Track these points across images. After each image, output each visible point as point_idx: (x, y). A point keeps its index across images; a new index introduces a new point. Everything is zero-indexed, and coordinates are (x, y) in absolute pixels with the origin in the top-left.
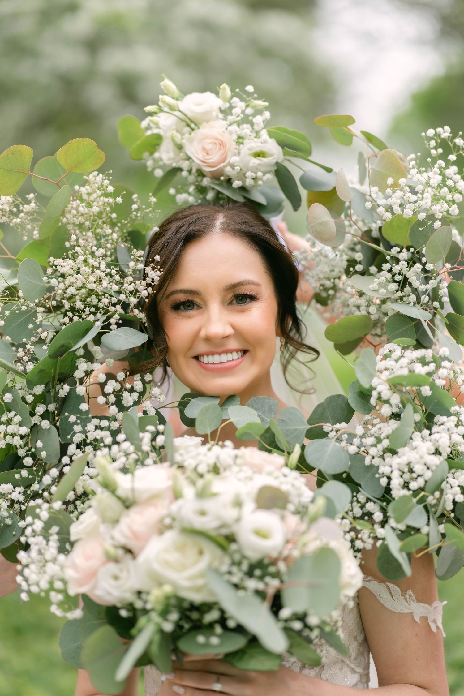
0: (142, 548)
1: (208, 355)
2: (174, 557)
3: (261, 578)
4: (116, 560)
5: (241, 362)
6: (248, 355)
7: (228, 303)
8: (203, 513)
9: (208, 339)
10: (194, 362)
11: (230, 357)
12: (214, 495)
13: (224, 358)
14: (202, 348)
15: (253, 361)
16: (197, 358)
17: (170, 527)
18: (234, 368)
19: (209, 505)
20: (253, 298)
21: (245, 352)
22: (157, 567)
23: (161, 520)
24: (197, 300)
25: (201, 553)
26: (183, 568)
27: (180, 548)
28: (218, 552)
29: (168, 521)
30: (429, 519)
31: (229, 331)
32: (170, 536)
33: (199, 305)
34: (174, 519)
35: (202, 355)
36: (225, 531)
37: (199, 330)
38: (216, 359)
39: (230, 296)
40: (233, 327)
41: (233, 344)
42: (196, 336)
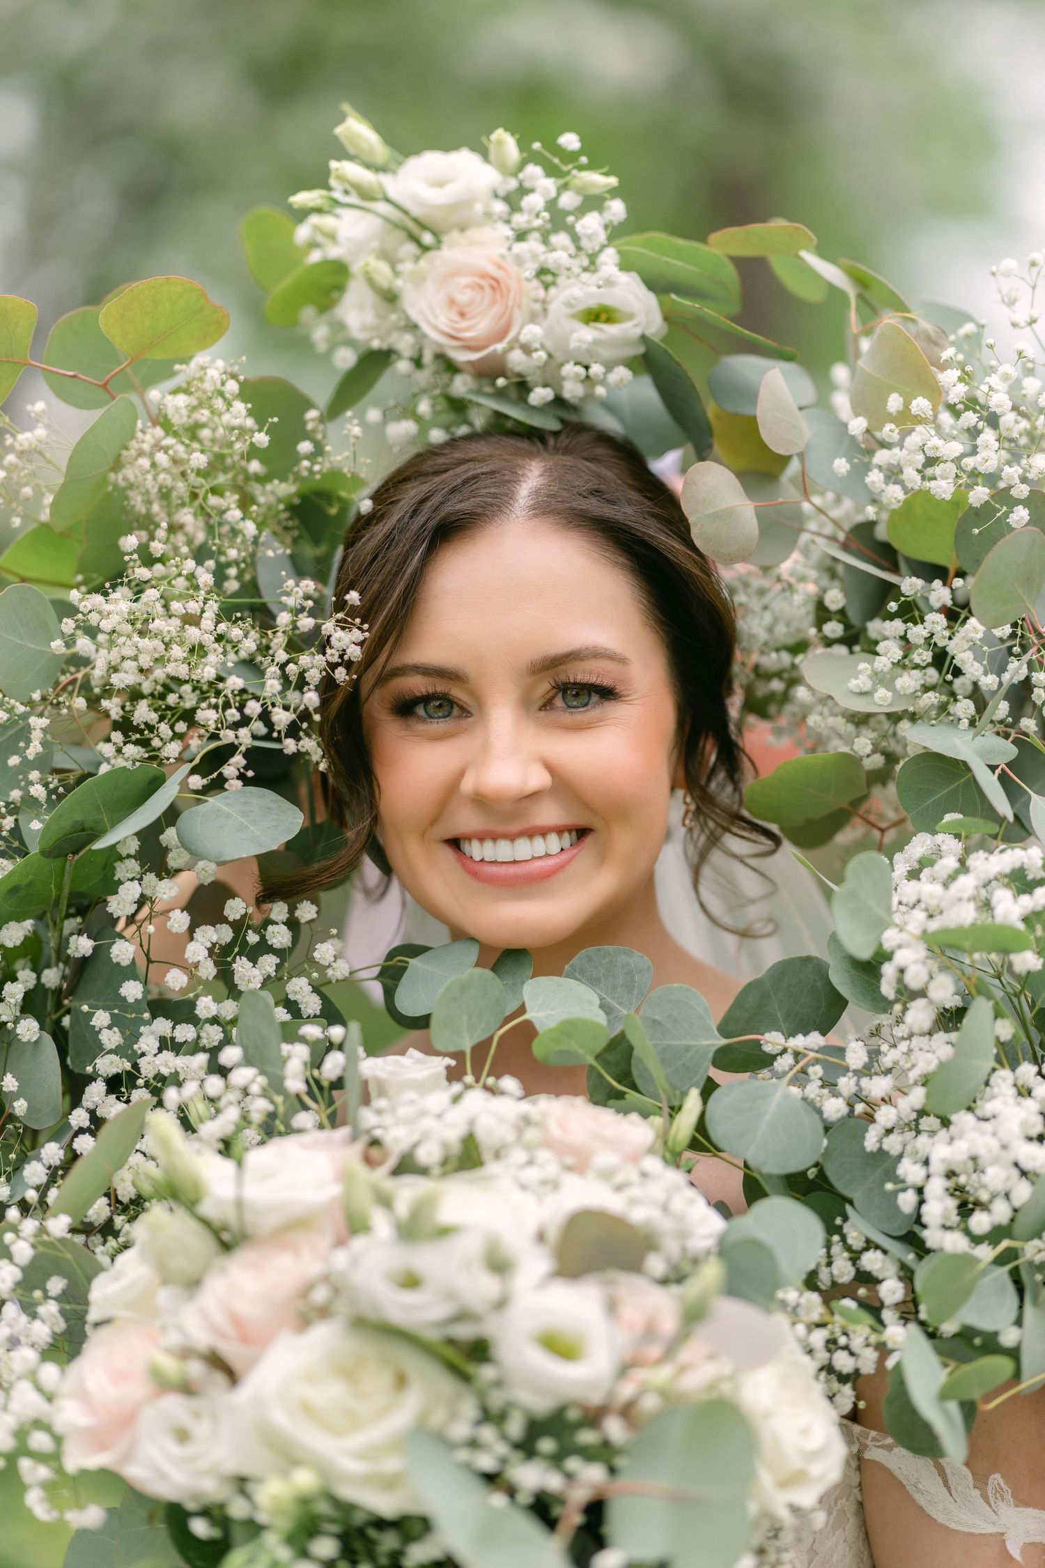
0: (253, 1362)
1: (481, 840)
2: (331, 1393)
3: (556, 1460)
4: (187, 1389)
5: (569, 861)
6: (589, 840)
7: (540, 703)
8: (411, 1281)
9: (481, 801)
10: (448, 853)
11: (539, 846)
12: (444, 1232)
13: (524, 849)
14: (465, 820)
15: (602, 858)
16: (455, 843)
17: (324, 1312)
18: (549, 876)
19: (427, 1259)
20: (607, 693)
21: (582, 833)
22: (280, 1418)
23: (306, 1291)
24: (457, 693)
25: (401, 1381)
26: (354, 1422)
27: (348, 1373)
28: (446, 1384)
29: (320, 1295)
30: (1021, 1307)
31: (538, 779)
32: (324, 1335)
33: (465, 706)
34: (336, 1291)
35: (469, 838)
36: (464, 1332)
37: (461, 774)
38: (503, 850)
39: (544, 687)
40: (550, 768)
41: (549, 814)
42: (452, 788)
